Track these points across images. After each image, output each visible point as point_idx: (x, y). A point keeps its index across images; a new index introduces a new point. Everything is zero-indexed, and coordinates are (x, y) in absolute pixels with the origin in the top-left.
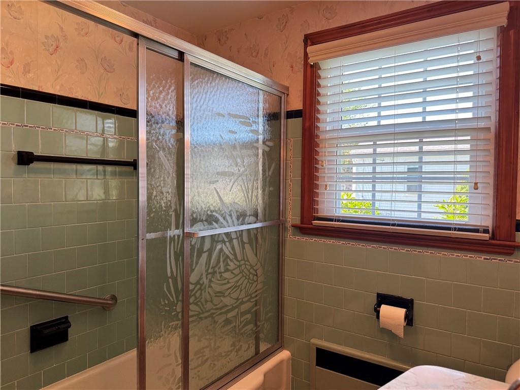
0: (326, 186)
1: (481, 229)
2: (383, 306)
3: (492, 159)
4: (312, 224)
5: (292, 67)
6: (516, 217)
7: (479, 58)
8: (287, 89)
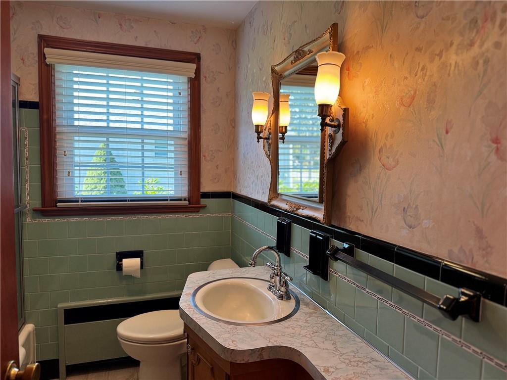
0: (69, 172)
1: (183, 199)
2: (124, 260)
3: (186, 156)
4: (56, 206)
5: (23, 59)
6: (200, 190)
7: (180, 94)
8: (19, 79)
